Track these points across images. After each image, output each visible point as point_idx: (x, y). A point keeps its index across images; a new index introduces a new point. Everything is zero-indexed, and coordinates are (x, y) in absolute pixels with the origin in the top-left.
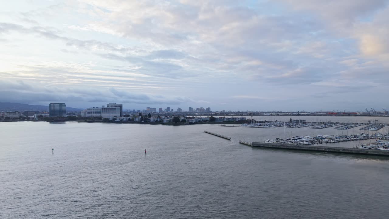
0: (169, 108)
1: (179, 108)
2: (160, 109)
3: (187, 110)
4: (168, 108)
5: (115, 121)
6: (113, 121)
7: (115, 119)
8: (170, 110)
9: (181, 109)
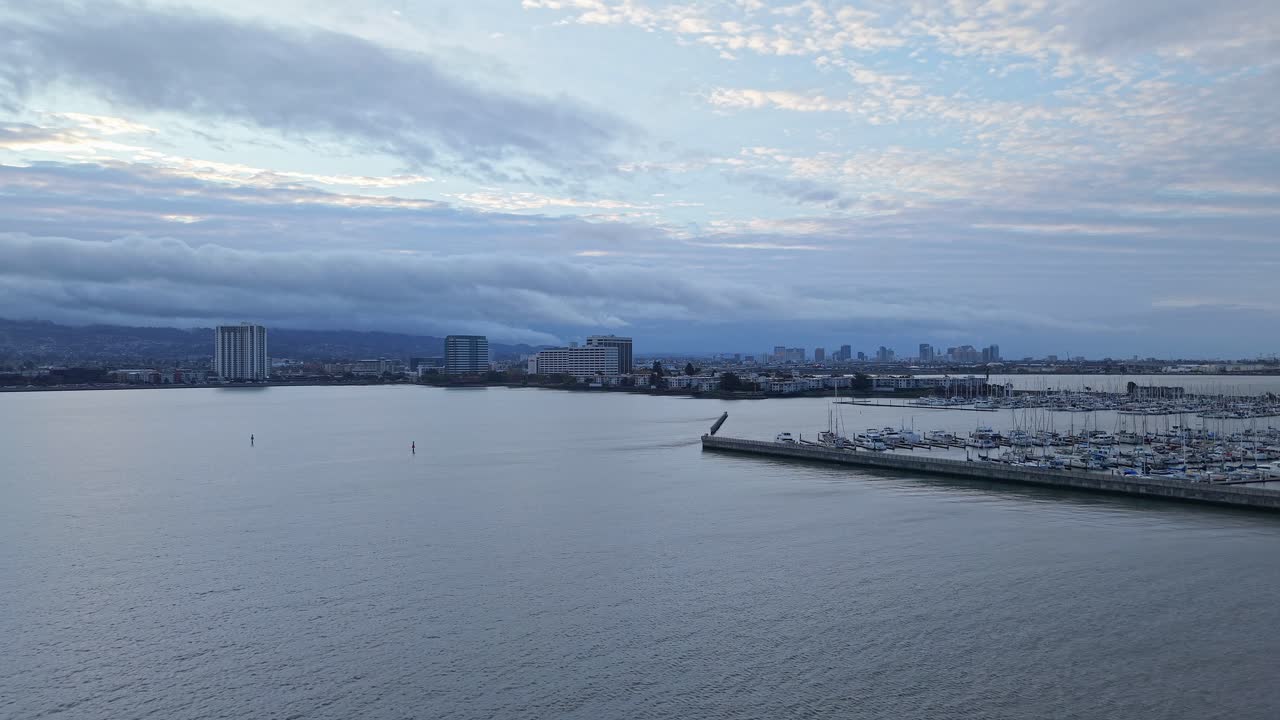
0: (849, 347)
1: (883, 349)
2: (820, 353)
3: (915, 354)
4: (846, 349)
5: (591, 385)
6: (585, 387)
7: (591, 380)
8: (854, 356)
9: (892, 352)
